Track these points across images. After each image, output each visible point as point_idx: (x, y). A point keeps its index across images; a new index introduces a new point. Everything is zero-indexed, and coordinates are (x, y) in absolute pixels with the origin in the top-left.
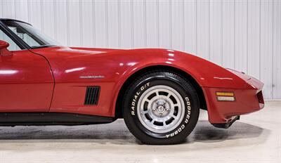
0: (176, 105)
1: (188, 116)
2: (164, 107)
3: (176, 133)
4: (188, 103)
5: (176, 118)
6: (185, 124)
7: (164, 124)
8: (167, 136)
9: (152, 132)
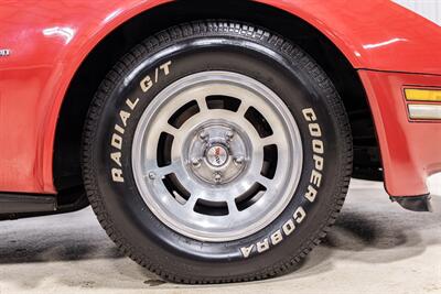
0: (269, 141)
1: (316, 176)
2: (230, 152)
3: (276, 237)
4: (315, 130)
5: (274, 185)
6: (308, 206)
7: (232, 206)
8: (245, 251)
9: (189, 239)
